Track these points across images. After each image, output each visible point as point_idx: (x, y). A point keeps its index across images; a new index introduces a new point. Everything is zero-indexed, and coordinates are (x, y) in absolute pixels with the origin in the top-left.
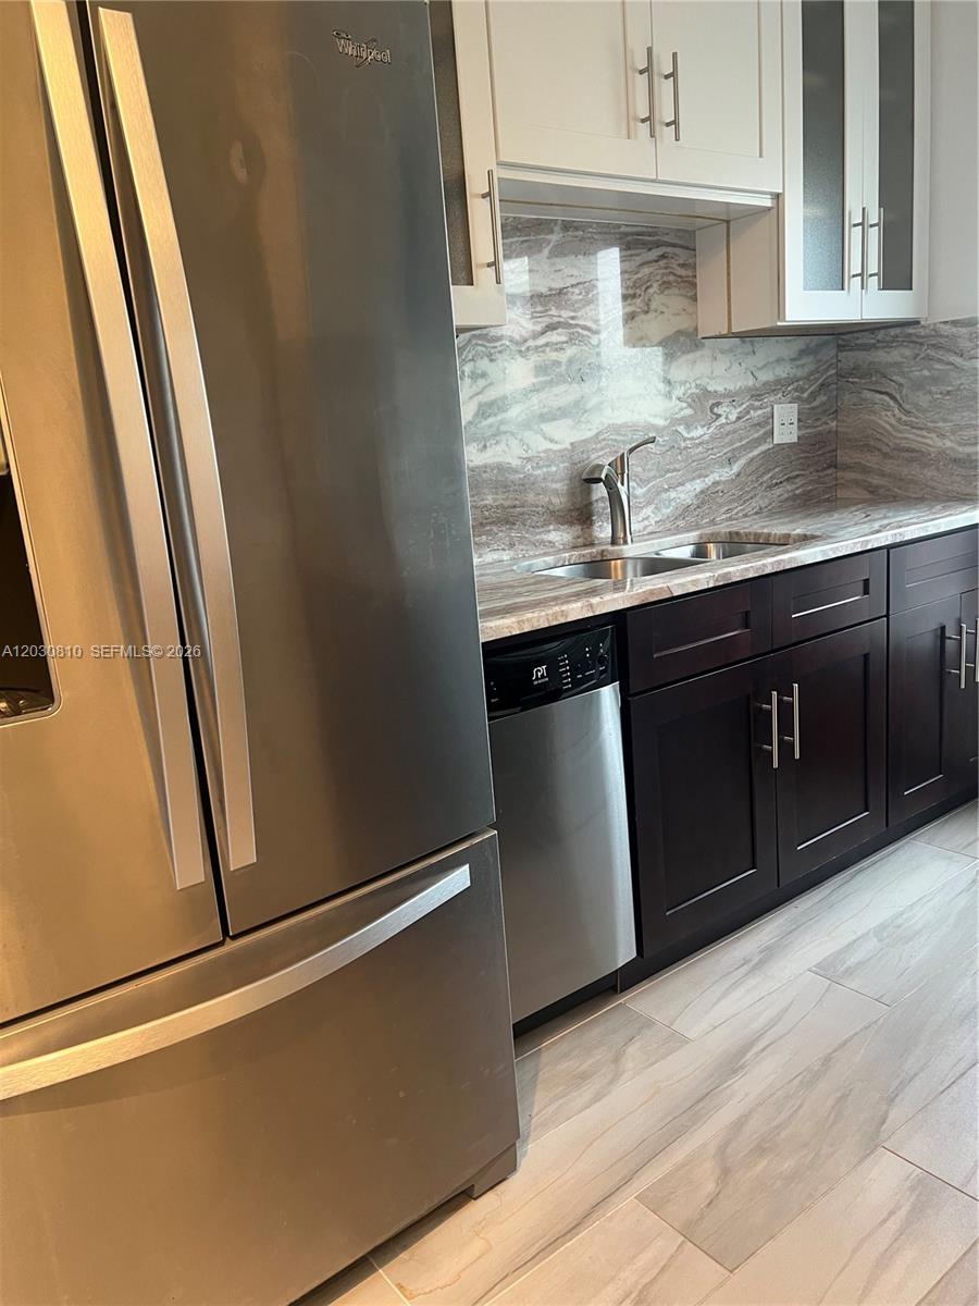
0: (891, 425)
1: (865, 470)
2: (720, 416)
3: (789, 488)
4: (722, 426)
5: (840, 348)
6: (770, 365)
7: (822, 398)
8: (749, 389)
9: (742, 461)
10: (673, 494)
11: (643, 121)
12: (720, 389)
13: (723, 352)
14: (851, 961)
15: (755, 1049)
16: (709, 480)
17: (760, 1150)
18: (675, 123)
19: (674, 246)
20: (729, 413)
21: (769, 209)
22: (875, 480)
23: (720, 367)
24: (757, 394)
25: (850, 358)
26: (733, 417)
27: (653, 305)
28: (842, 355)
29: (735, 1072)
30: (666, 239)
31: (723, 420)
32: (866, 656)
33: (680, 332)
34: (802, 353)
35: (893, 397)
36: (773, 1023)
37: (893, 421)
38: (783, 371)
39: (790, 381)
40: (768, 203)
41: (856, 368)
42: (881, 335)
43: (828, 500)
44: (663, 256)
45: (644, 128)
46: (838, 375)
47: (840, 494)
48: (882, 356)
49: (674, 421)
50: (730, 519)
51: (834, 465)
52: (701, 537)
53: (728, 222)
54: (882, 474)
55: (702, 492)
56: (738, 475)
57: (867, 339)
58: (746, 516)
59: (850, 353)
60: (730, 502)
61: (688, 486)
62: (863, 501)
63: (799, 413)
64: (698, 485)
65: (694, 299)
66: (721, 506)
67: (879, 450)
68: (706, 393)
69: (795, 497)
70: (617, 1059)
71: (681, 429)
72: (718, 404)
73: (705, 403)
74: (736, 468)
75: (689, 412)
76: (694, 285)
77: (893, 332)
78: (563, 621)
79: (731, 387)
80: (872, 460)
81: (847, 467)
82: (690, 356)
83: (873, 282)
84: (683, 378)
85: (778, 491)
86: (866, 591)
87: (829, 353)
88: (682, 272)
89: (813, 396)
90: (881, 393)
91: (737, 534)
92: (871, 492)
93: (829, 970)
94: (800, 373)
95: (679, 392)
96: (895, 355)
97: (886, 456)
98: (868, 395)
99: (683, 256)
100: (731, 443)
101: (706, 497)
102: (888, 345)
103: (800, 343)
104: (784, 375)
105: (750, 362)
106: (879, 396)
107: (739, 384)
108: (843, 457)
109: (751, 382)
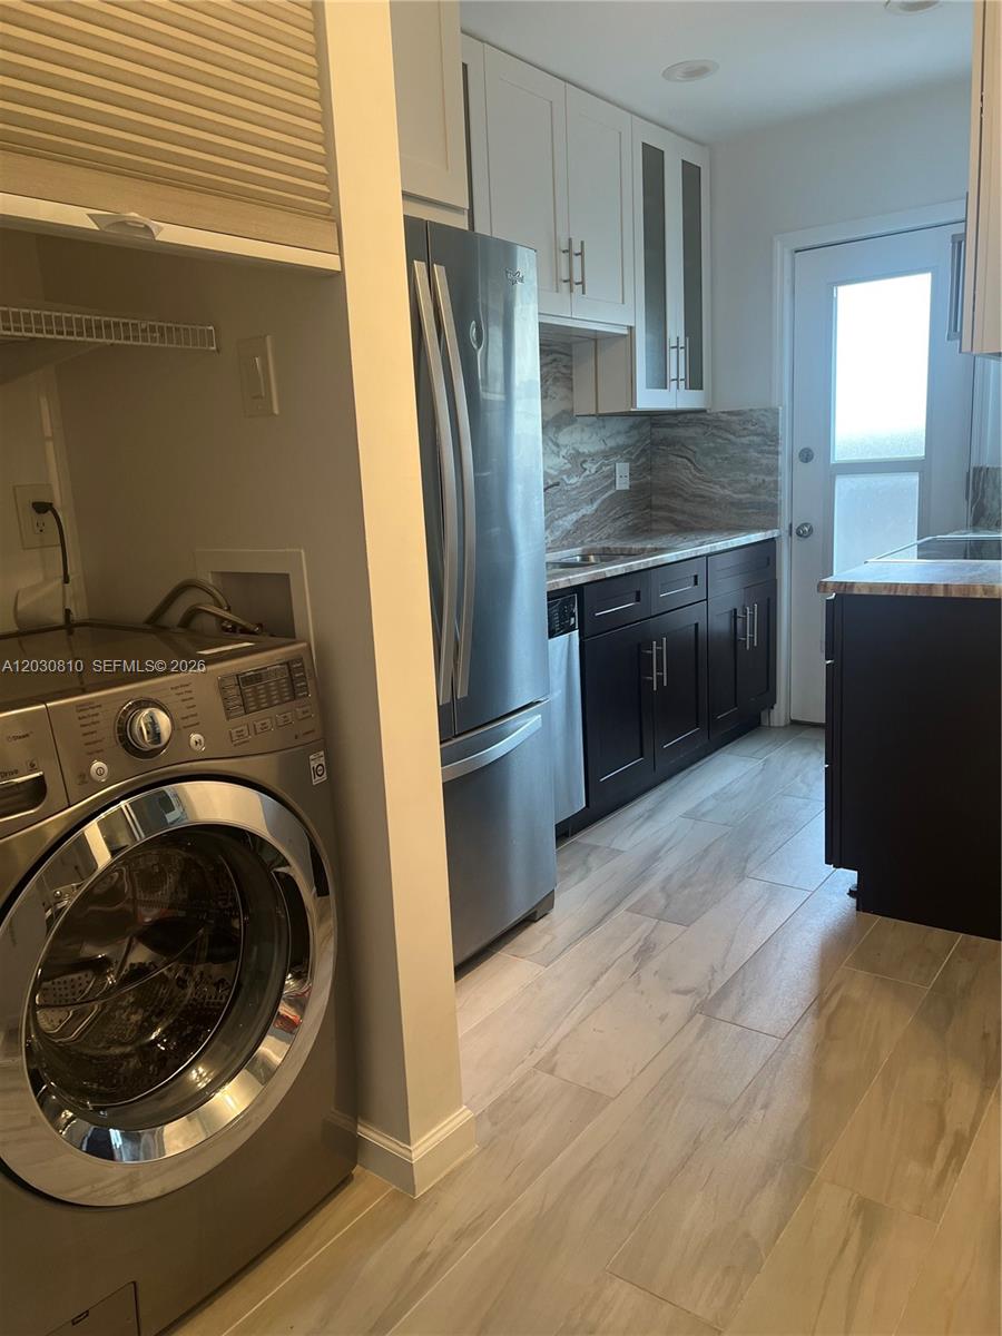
0: (688, 478)
1: (672, 510)
2: (585, 469)
3: (625, 521)
4: (588, 476)
5: (653, 425)
6: (612, 435)
7: (643, 460)
8: (602, 452)
9: (599, 501)
10: (561, 522)
11: (565, 281)
12: (586, 451)
13: (587, 426)
14: (704, 810)
15: (665, 849)
16: (580, 514)
17: (684, 886)
18: (582, 283)
19: (561, 353)
20: (591, 467)
21: (625, 335)
22: (679, 517)
23: (586, 437)
24: (606, 455)
25: (662, 432)
26: (593, 471)
27: (549, 393)
28: (653, 430)
29: (656, 860)
30: (556, 348)
31: (587, 472)
32: (697, 625)
33: (564, 412)
34: (632, 427)
35: (689, 460)
36: (668, 840)
37: (690, 476)
38: (621, 440)
39: (625, 447)
40: (626, 332)
41: (665, 439)
42: (681, 418)
43: (647, 531)
44: (555, 360)
45: (565, 286)
46: (652, 443)
47: (654, 526)
48: (681, 432)
49: (562, 472)
50: (592, 541)
51: (650, 506)
52: (583, 551)
53: (596, 340)
54: (683, 512)
55: (577, 521)
56: (596, 511)
57: (671, 420)
58: (601, 539)
59: (659, 430)
60: (593, 529)
61: (569, 517)
62: (671, 531)
63: (631, 470)
64: (574, 517)
65: (572, 389)
66: (588, 531)
67: (680, 496)
68: (579, 454)
69: (628, 528)
70: (585, 863)
71: (565, 477)
72: (584, 461)
73: (578, 460)
74: (595, 506)
75: (569, 466)
76: (571, 380)
77: (689, 416)
78: (556, 588)
79: (592, 450)
80: (676, 503)
81: (660, 508)
82: (570, 428)
83: (682, 384)
84: (566, 443)
85: (618, 523)
86: (696, 583)
87: (646, 429)
88: (564, 370)
89: (638, 457)
90: (682, 457)
91: (609, 548)
92: (676, 525)
93: (694, 815)
94: (630, 442)
95: (563, 452)
96: (691, 432)
97: (686, 500)
98: (672, 458)
99: (565, 359)
100: (592, 488)
101: (579, 524)
102: (687, 424)
103: (631, 421)
104: (621, 443)
105: (603, 433)
106: (680, 459)
107: (597, 448)
108: (656, 500)
109: (603, 447)
